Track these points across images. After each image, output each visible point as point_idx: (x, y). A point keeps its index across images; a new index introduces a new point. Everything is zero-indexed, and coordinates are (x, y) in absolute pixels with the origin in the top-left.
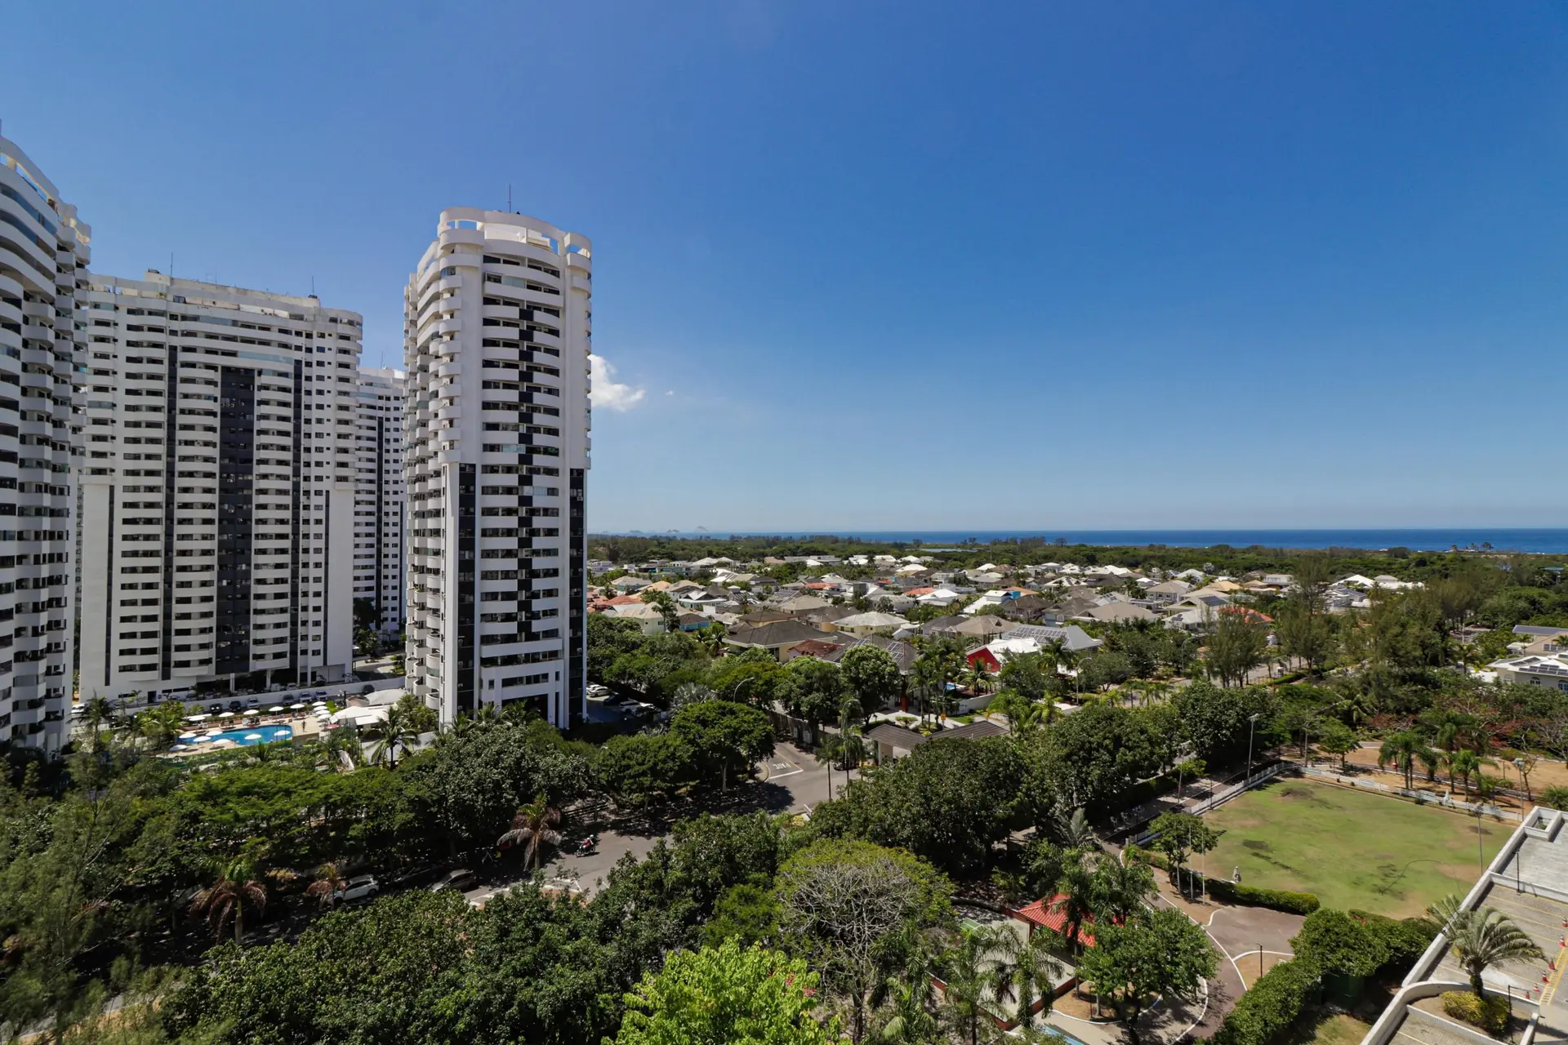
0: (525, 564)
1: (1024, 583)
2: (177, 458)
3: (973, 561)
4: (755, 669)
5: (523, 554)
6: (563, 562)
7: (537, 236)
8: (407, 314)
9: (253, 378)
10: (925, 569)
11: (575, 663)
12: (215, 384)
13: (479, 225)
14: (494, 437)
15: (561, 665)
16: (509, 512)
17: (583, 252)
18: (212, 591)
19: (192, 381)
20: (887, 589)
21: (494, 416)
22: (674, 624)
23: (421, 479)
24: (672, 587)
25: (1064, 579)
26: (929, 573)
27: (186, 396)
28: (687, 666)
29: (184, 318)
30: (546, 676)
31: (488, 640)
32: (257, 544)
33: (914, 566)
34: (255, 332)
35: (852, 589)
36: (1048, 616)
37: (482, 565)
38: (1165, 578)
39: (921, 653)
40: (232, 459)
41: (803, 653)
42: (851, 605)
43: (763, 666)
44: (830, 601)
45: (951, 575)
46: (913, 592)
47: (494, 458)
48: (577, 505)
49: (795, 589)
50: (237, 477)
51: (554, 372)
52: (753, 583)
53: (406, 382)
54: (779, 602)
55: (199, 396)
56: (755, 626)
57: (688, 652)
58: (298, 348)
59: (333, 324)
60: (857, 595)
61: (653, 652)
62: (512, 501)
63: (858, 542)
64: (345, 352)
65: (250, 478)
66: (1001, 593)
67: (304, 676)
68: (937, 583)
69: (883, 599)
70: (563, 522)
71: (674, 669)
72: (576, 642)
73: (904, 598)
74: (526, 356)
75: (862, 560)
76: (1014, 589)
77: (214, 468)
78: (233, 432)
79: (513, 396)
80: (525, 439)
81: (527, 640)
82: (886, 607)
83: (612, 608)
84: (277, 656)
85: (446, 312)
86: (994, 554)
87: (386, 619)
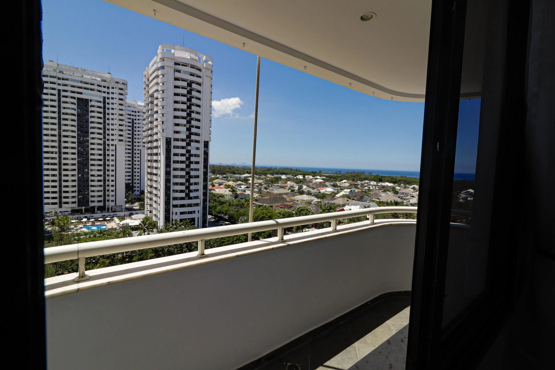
0: (188, 173)
1: (357, 187)
2: (62, 131)
3: (340, 179)
4: (265, 212)
5: (187, 170)
6: (201, 173)
7: (193, 56)
8: (145, 82)
9: (88, 103)
10: (323, 181)
11: (204, 208)
12: (75, 104)
13: (173, 51)
14: (177, 128)
15: (200, 208)
16: (182, 155)
17: (210, 63)
18: (76, 178)
19: (66, 102)
20: (310, 187)
21: (178, 121)
22: (236, 196)
23: (151, 142)
24: (235, 184)
25: (371, 186)
26: (324, 183)
27: (64, 108)
28: (242, 211)
29: (63, 79)
30: (194, 212)
31: (175, 199)
32: (91, 162)
33: (319, 180)
34: (89, 86)
35: (297, 187)
36: (364, 199)
37: (173, 173)
38: (405, 188)
39: (321, 209)
40: (81, 131)
41: (281, 208)
42: (297, 192)
43: (268, 211)
44: (290, 190)
45: (332, 183)
46: (318, 189)
47: (177, 136)
48: (206, 154)
49: (278, 186)
50: (83, 138)
51: (199, 106)
52: (263, 183)
53: (145, 107)
54: (272, 190)
55: (69, 108)
56: (264, 198)
57: (242, 206)
58: (104, 92)
59: (117, 84)
60: (299, 189)
61: (230, 205)
62: (184, 151)
63: (300, 171)
64: (122, 94)
65: (88, 138)
66: (349, 190)
67: (108, 209)
68: (327, 186)
69: (308, 191)
70: (201, 159)
71: (237, 211)
72: (205, 201)
73: (315, 191)
74: (189, 100)
75: (301, 177)
76: (353, 189)
77: (75, 134)
78: (81, 122)
79: (184, 114)
80: (188, 129)
81: (188, 199)
82: (309, 194)
83: (214, 190)
84: (99, 201)
85: (161, 83)
86: (347, 177)
87: (135, 190)
